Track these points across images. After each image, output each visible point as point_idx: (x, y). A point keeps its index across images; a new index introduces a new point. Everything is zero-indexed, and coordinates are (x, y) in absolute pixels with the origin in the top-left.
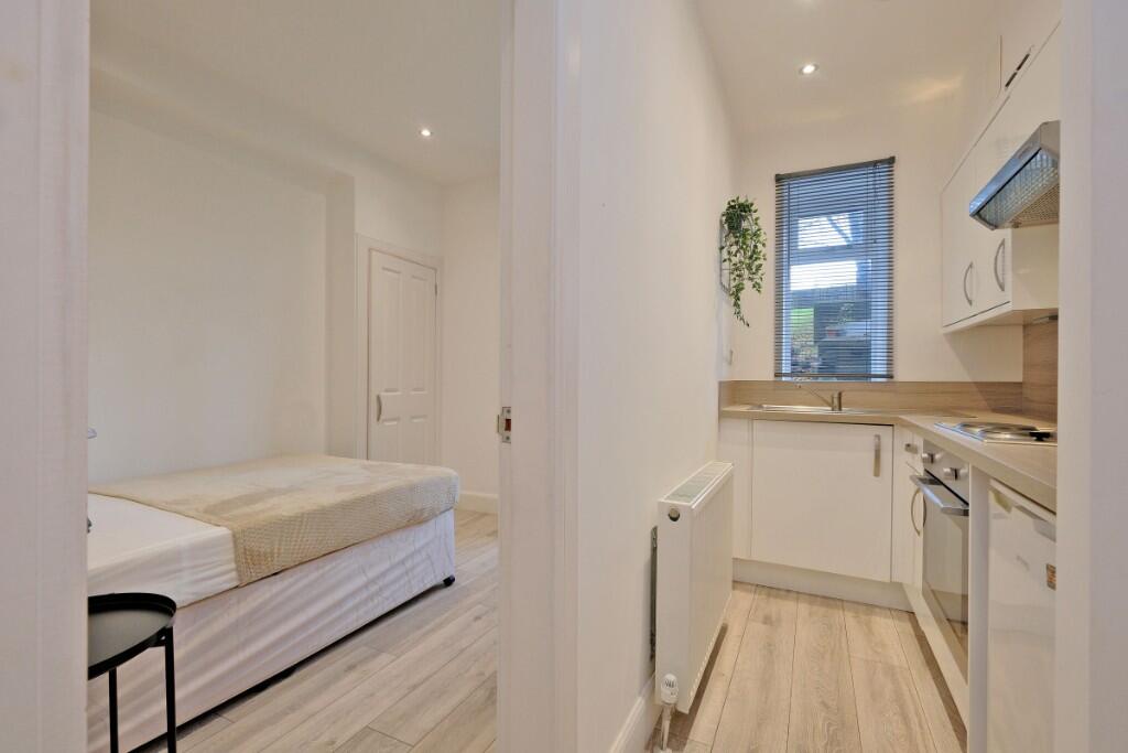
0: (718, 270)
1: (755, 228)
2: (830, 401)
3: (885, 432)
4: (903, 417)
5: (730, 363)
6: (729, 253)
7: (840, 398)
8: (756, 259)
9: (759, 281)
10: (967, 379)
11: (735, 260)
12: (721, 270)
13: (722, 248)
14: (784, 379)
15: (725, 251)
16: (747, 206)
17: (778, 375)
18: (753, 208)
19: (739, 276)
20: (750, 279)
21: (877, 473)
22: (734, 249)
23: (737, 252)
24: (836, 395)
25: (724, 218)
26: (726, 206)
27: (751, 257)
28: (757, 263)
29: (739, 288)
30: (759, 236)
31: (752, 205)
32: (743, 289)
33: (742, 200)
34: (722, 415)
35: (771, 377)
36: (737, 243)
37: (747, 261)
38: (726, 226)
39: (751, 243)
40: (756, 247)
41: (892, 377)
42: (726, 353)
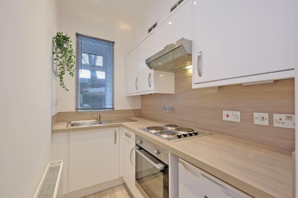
0: (52, 63)
1: (70, 49)
2: (96, 118)
3: (117, 129)
4: (122, 123)
5: (56, 105)
6: (57, 56)
7: (100, 117)
8: (71, 62)
9: (72, 72)
10: (131, 109)
11: (60, 60)
12: (53, 63)
13: (54, 53)
14: (79, 111)
15: (55, 55)
16: (67, 38)
17: (77, 109)
18: (70, 40)
19: (63, 68)
20: (68, 70)
21: (115, 143)
22: (60, 55)
23: (61, 57)
24: (99, 116)
25: (55, 40)
26: (56, 35)
27: (68, 61)
28: (71, 64)
29: (62, 73)
30: (72, 52)
31: (69, 38)
32: (64, 74)
33: (64, 34)
34: (53, 132)
35: (74, 110)
36: (62, 53)
37: (67, 62)
38: (55, 44)
39: (69, 55)
40: (70, 57)
41: (114, 109)
42: (54, 102)
